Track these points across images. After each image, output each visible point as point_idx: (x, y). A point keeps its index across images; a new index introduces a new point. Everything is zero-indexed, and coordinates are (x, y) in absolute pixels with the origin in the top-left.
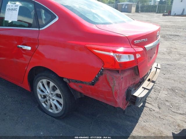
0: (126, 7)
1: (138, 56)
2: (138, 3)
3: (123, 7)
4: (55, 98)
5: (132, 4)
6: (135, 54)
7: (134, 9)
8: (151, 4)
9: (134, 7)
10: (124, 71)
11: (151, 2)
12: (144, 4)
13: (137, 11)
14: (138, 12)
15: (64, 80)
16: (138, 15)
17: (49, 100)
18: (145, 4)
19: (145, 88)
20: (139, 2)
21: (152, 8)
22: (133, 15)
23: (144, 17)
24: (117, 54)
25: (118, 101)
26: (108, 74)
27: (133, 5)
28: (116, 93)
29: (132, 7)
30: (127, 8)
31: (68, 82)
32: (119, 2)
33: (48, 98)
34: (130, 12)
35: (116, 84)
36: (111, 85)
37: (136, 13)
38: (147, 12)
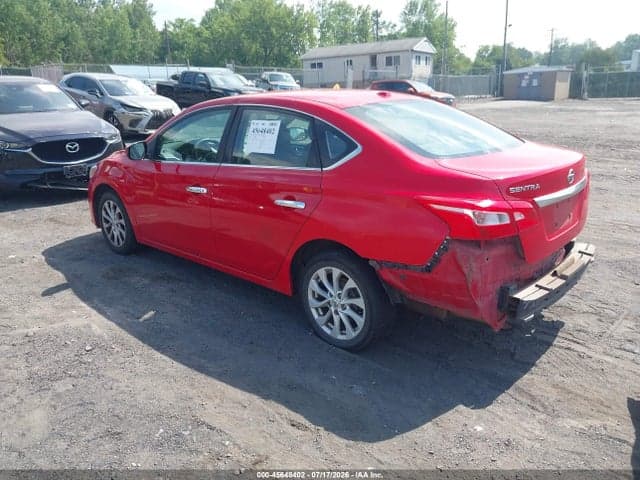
0: (535, 83)
1: (519, 217)
2: (578, 68)
3: (524, 84)
4: (346, 301)
5: (555, 72)
6: (511, 211)
7: (562, 88)
8: (629, 66)
9: (565, 80)
10: (489, 244)
11: (630, 58)
12: (602, 70)
13: (575, 93)
14: (581, 98)
15: (371, 263)
16: (580, 108)
17: (337, 312)
18: (607, 71)
19: (541, 287)
20: (581, 62)
21: (632, 80)
22: (558, 107)
23: (598, 113)
24: (477, 212)
25: (480, 303)
26: (458, 250)
27: (559, 75)
28: (475, 287)
29: (555, 82)
30: (540, 85)
31: (377, 268)
32: (510, 68)
33: (333, 309)
34: (549, 98)
35: (474, 270)
36: (466, 270)
37: (571, 100)
38: (615, 96)
